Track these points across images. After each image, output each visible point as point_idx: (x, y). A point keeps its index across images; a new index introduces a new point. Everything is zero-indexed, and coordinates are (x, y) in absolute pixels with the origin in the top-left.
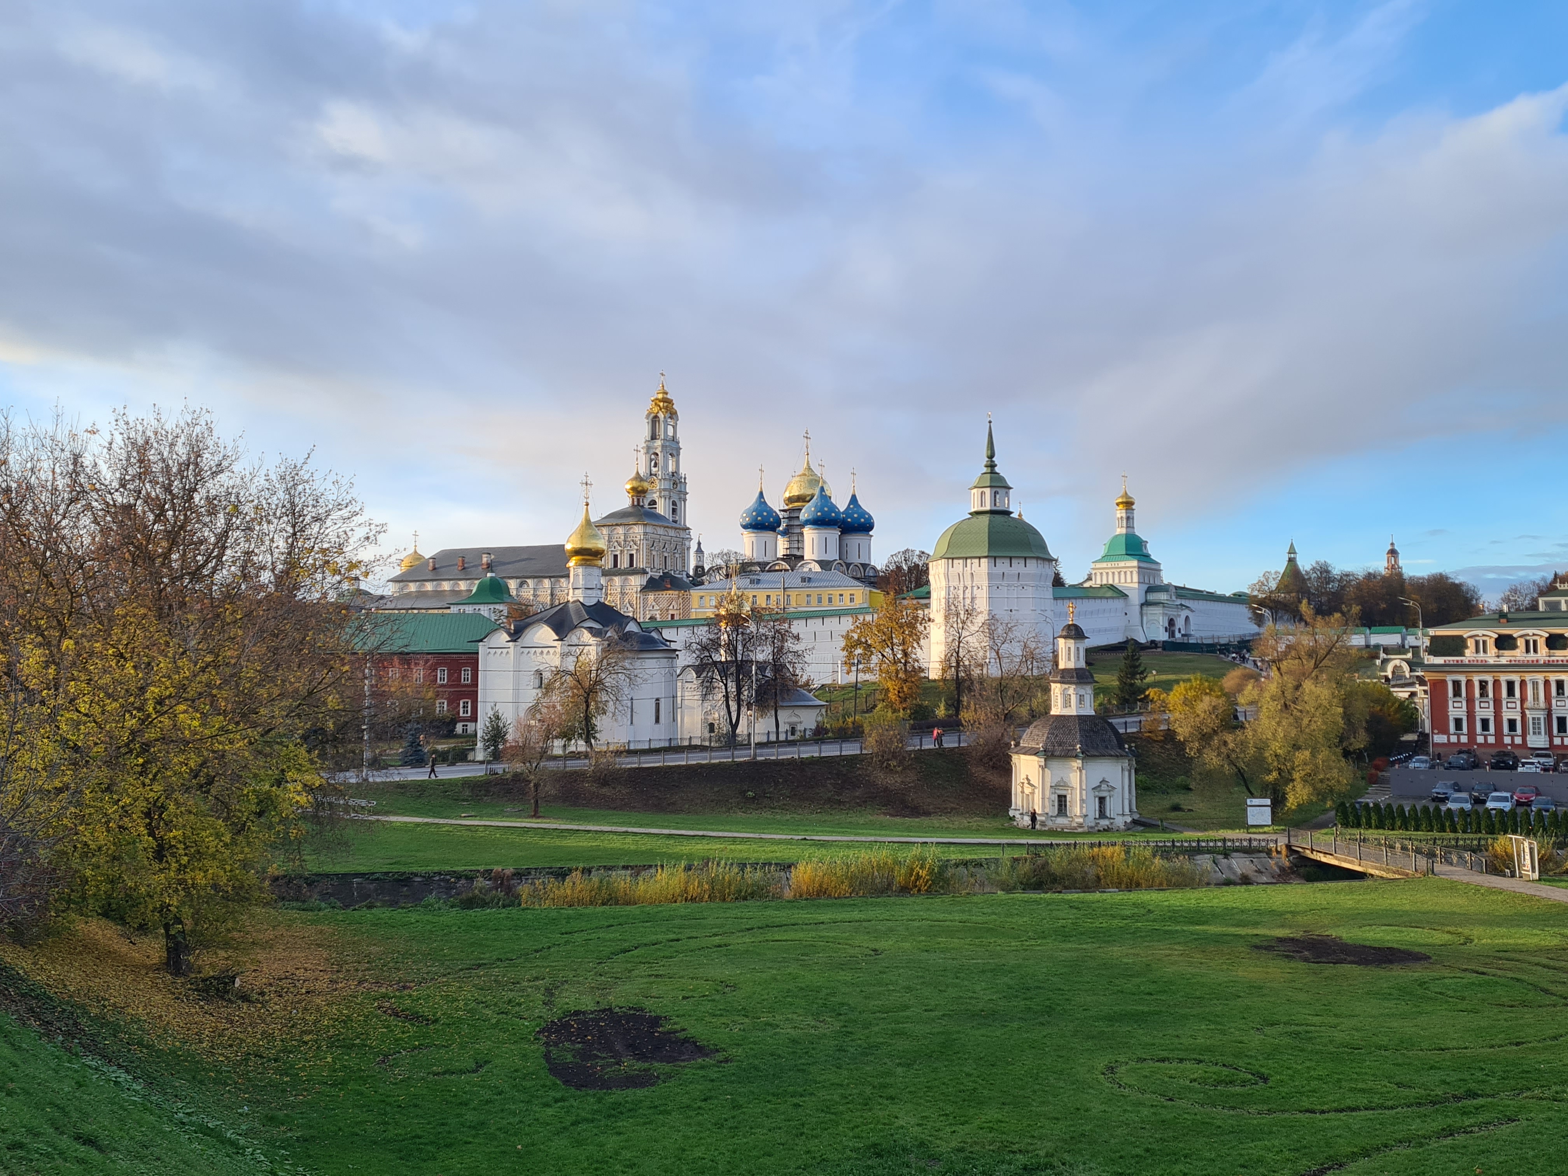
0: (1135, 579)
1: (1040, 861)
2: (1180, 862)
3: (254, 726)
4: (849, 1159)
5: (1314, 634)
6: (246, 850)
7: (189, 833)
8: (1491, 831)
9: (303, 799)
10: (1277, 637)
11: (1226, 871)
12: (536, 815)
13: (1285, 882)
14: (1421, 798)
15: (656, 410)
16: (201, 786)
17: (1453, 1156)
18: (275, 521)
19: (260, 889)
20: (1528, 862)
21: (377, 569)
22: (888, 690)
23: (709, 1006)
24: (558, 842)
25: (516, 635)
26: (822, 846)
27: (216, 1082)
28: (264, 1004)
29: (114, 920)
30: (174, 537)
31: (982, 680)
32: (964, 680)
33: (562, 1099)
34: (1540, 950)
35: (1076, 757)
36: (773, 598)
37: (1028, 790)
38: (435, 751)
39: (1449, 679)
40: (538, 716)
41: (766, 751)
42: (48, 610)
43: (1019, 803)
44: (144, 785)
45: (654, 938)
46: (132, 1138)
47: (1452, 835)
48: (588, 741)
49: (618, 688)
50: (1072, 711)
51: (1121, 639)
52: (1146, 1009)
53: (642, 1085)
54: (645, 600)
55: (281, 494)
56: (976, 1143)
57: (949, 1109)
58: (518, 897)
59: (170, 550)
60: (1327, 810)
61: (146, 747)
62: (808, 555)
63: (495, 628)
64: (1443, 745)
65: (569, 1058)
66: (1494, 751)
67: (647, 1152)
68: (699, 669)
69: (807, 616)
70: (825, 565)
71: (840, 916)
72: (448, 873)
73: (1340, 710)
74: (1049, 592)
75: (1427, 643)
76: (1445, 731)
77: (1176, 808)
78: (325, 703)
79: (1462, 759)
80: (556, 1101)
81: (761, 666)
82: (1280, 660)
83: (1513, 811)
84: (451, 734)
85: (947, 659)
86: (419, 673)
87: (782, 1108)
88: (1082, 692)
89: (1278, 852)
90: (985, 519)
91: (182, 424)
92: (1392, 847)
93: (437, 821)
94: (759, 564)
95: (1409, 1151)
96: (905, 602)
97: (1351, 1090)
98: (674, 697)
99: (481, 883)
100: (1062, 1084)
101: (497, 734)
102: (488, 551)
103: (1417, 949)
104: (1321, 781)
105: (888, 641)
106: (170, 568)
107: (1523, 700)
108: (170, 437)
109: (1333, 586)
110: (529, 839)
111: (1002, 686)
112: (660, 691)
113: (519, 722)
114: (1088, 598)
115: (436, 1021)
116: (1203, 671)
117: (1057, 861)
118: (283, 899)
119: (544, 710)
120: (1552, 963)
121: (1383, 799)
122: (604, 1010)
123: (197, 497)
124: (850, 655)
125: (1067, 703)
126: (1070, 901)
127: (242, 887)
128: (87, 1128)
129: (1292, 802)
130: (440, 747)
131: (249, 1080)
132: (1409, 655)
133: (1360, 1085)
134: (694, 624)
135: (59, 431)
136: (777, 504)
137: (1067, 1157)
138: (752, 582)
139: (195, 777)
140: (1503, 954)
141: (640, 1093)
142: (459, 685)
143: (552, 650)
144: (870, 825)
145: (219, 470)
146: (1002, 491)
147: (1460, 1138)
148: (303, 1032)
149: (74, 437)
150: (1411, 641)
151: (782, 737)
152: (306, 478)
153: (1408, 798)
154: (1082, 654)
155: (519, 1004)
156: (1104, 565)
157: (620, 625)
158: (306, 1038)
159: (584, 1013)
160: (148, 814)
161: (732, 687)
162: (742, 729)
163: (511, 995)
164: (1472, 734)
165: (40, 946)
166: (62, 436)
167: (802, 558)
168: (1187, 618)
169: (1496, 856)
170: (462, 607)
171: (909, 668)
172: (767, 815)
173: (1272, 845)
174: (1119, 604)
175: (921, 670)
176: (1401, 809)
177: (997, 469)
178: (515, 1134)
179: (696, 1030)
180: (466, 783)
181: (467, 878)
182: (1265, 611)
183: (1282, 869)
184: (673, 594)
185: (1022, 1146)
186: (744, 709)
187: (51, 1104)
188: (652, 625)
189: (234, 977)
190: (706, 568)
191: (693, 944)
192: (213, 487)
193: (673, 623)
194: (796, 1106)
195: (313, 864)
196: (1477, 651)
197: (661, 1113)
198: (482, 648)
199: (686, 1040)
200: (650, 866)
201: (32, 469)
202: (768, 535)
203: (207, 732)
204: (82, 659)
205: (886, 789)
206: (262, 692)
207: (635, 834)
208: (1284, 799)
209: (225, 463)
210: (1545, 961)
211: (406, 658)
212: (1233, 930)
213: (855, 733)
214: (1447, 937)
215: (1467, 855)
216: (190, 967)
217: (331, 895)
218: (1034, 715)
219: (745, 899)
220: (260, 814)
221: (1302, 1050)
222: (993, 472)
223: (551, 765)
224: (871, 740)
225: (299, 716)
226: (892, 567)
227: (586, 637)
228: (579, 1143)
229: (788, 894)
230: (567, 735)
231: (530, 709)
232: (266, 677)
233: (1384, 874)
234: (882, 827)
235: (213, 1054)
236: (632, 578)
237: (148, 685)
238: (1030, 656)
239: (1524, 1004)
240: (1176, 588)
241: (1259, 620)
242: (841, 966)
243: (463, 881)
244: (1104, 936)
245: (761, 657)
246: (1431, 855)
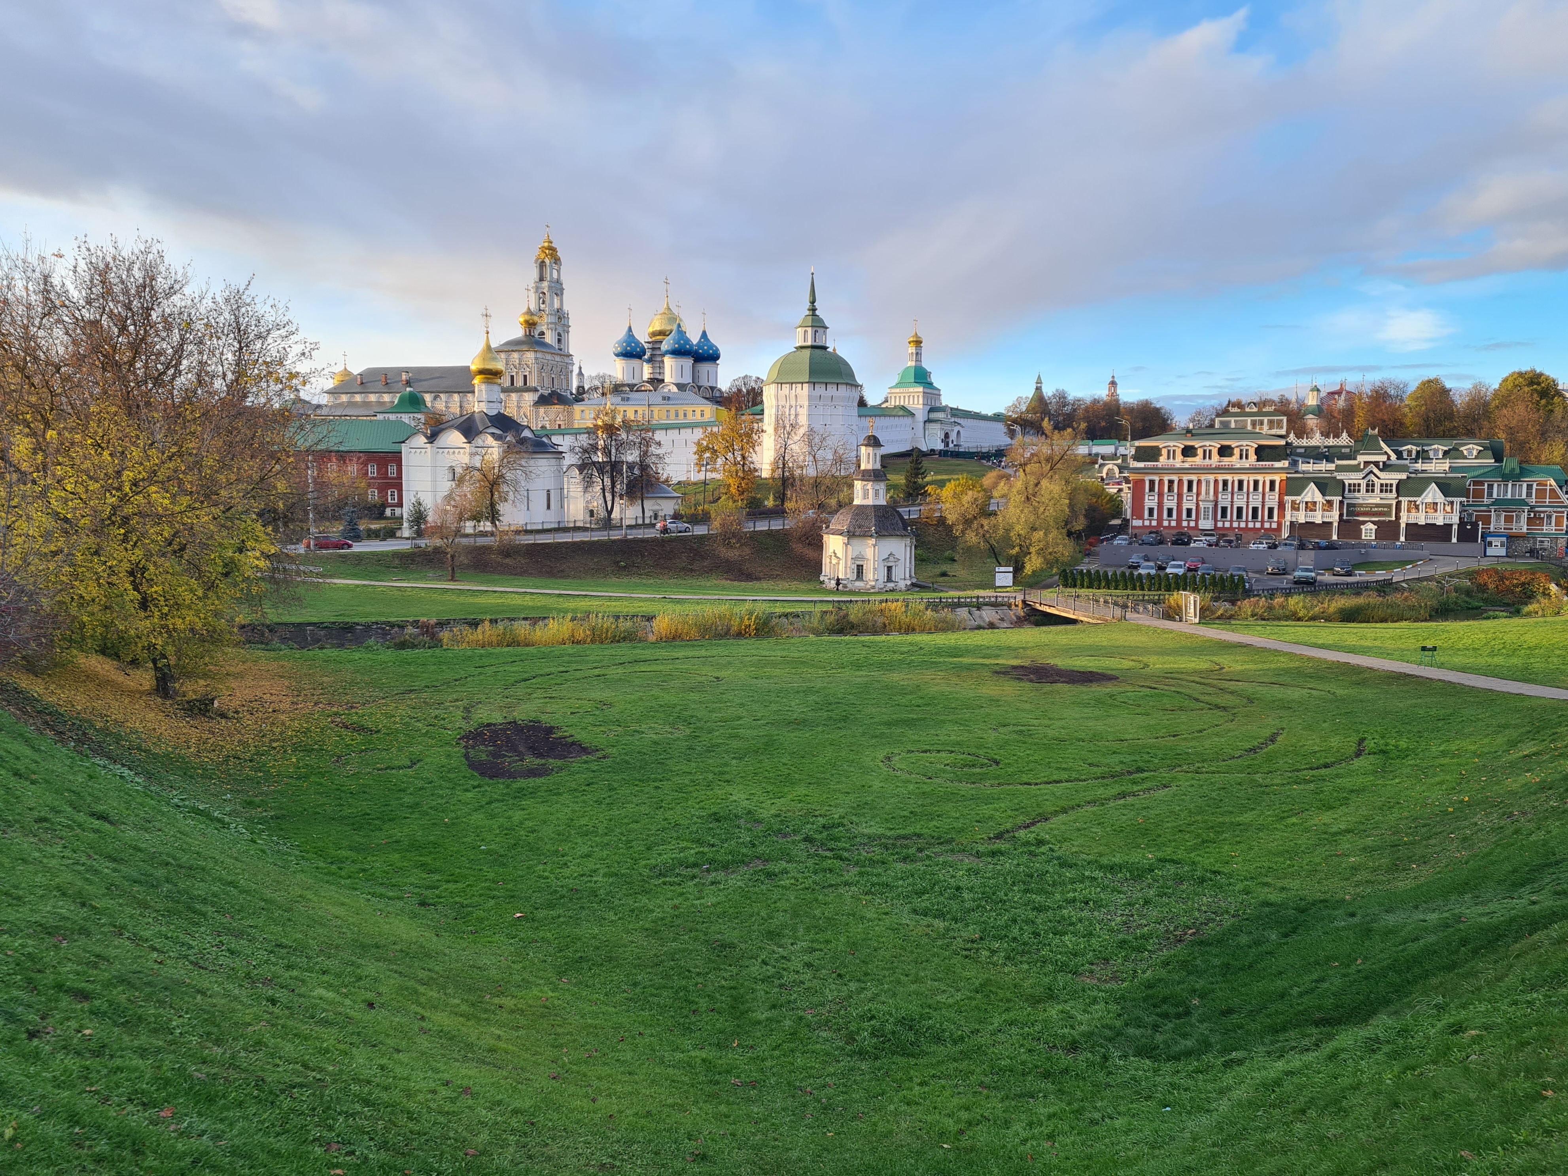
0: (921, 402)
1: (842, 613)
2: (945, 613)
3: (216, 505)
4: (695, 823)
5: (1052, 445)
6: (217, 602)
7: (167, 589)
8: (1168, 589)
9: (262, 564)
10: (1024, 446)
11: (978, 620)
12: (453, 579)
13: (1020, 627)
14: (1121, 566)
15: (543, 256)
16: (175, 552)
17: (1125, 812)
18: (224, 338)
19: (230, 633)
20: (1192, 610)
21: (313, 380)
22: (729, 485)
23: (591, 719)
24: (471, 600)
25: (432, 438)
26: (678, 602)
27: (202, 776)
28: (238, 720)
29: (109, 656)
30: (137, 347)
31: (802, 479)
32: (788, 479)
33: (479, 786)
34: (1195, 672)
35: (871, 536)
36: (640, 412)
37: (834, 561)
38: (369, 530)
39: (1147, 479)
40: (453, 503)
41: (634, 531)
42: (31, 406)
43: (828, 570)
44: (126, 549)
45: (548, 670)
46: (136, 816)
47: (1141, 592)
48: (493, 522)
49: (517, 482)
50: (870, 502)
51: (909, 448)
52: (915, 717)
53: (540, 775)
54: (537, 414)
55: (227, 315)
56: (789, 811)
57: (770, 788)
58: (441, 641)
59: (134, 358)
60: (1053, 575)
61: (126, 520)
62: (668, 379)
63: (414, 433)
64: (1139, 527)
65: (484, 757)
66: (1174, 532)
67: (545, 822)
68: (582, 468)
69: (667, 428)
70: (681, 387)
71: (691, 654)
72: (384, 623)
73: (1067, 501)
74: (855, 410)
75: (1133, 452)
76: (1141, 517)
77: (944, 574)
78: (275, 488)
79: (1151, 538)
80: (474, 788)
81: (631, 466)
82: (1025, 464)
83: (1185, 575)
84: (381, 516)
85: (776, 462)
86: (353, 469)
87: (646, 790)
88: (877, 487)
89: (1016, 606)
90: (807, 352)
91: (136, 251)
92: (1097, 601)
93: (373, 583)
94: (628, 385)
95: (1095, 809)
96: (744, 418)
97: (1058, 769)
98: (562, 489)
99: (410, 630)
100: (852, 769)
101: (419, 517)
102: (407, 370)
103: (1110, 672)
104: (1050, 554)
105: (730, 448)
106: (135, 374)
107: (1198, 494)
108: (127, 264)
109: (1068, 409)
110: (447, 597)
111: (817, 484)
112: (551, 484)
113: (437, 506)
114: (885, 416)
115: (378, 731)
116: (969, 472)
117: (855, 613)
118: (250, 642)
119: (458, 498)
120: (1203, 680)
121: (1093, 568)
122: (510, 723)
123: (154, 315)
124: (701, 458)
125: (866, 496)
126: (863, 642)
127: (215, 631)
128: (100, 808)
129: (1028, 569)
130: (373, 527)
131: (230, 775)
132: (1120, 461)
133: (1064, 766)
134: (577, 433)
135: (29, 255)
136: (643, 337)
137: (854, 818)
138: (623, 399)
139: (170, 544)
140: (1169, 676)
141: (539, 781)
142: (387, 478)
143: (462, 451)
144: (716, 587)
145: (171, 292)
146: (820, 330)
147: (1130, 800)
148: (274, 741)
149: (42, 259)
150: (1122, 451)
151: (647, 521)
152: (248, 301)
153: (1111, 566)
154: (878, 458)
155: (444, 719)
156: (898, 390)
157: (517, 431)
158: (275, 745)
159: (494, 725)
160: (131, 573)
161: (608, 482)
162: (615, 515)
163: (437, 712)
164: (1160, 519)
165: (49, 675)
166: (33, 260)
167: (663, 381)
168: (959, 432)
169: (1170, 607)
170: (387, 415)
171: (746, 468)
172: (635, 580)
173: (1012, 600)
174: (908, 421)
175: (756, 470)
176: (1106, 573)
177: (817, 313)
178: (443, 811)
179: (581, 736)
180: (396, 554)
181: (399, 626)
182: (1018, 428)
183: (1018, 618)
184: (559, 408)
185: (823, 812)
186: (617, 499)
187: (69, 790)
188: (544, 432)
189: (213, 700)
190: (586, 388)
191: (578, 674)
192: (168, 306)
193: (561, 431)
194: (657, 788)
195: (273, 615)
196: (1169, 458)
197: (555, 794)
198: (404, 448)
199: (573, 743)
200: (545, 618)
201: (8, 287)
202: (635, 362)
203: (177, 509)
204: (64, 448)
205: (727, 561)
206: (222, 478)
207: (532, 594)
208: (1023, 567)
209: (177, 287)
210: (1197, 679)
211: (343, 456)
212: (981, 661)
213: (704, 518)
214: (1131, 664)
215: (1150, 607)
216: (176, 692)
217: (289, 639)
218: (840, 505)
219: (618, 641)
220: (226, 575)
221: (1025, 743)
222: (814, 315)
223: (464, 541)
224: (716, 524)
225: (254, 497)
226: (734, 390)
227: (490, 440)
228: (493, 817)
229: (652, 638)
230: (476, 518)
231: (446, 497)
232: (224, 466)
233: (1091, 621)
234: (724, 588)
235: (200, 757)
236: (526, 394)
237: (123, 469)
238: (839, 460)
239: (1181, 709)
240: (952, 409)
241: (1012, 434)
242: (692, 689)
243: (396, 629)
244: (887, 666)
245: (630, 459)
246: (1125, 607)
